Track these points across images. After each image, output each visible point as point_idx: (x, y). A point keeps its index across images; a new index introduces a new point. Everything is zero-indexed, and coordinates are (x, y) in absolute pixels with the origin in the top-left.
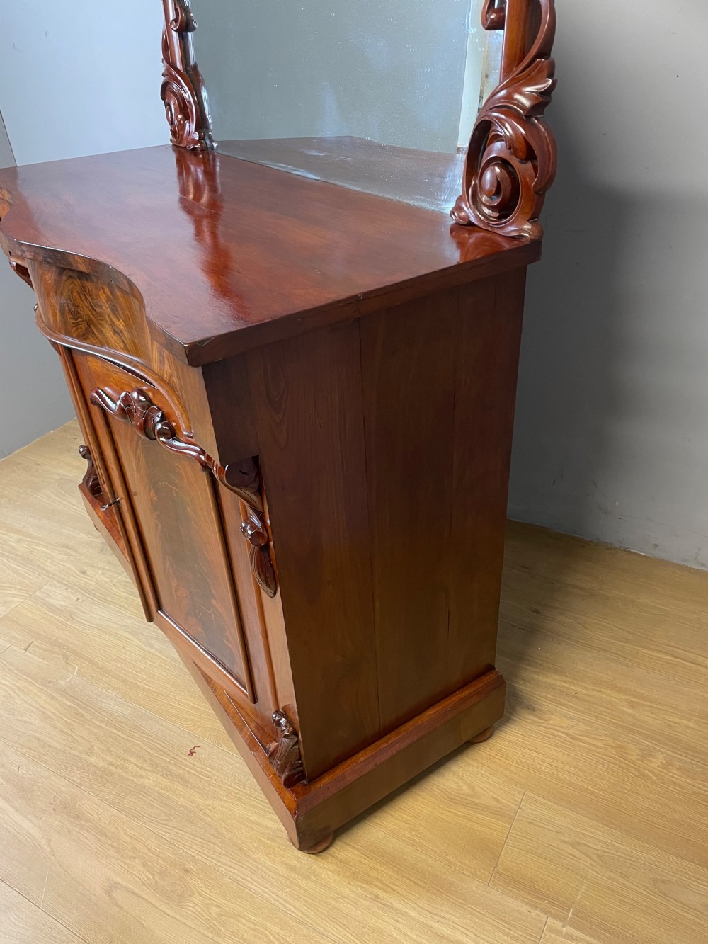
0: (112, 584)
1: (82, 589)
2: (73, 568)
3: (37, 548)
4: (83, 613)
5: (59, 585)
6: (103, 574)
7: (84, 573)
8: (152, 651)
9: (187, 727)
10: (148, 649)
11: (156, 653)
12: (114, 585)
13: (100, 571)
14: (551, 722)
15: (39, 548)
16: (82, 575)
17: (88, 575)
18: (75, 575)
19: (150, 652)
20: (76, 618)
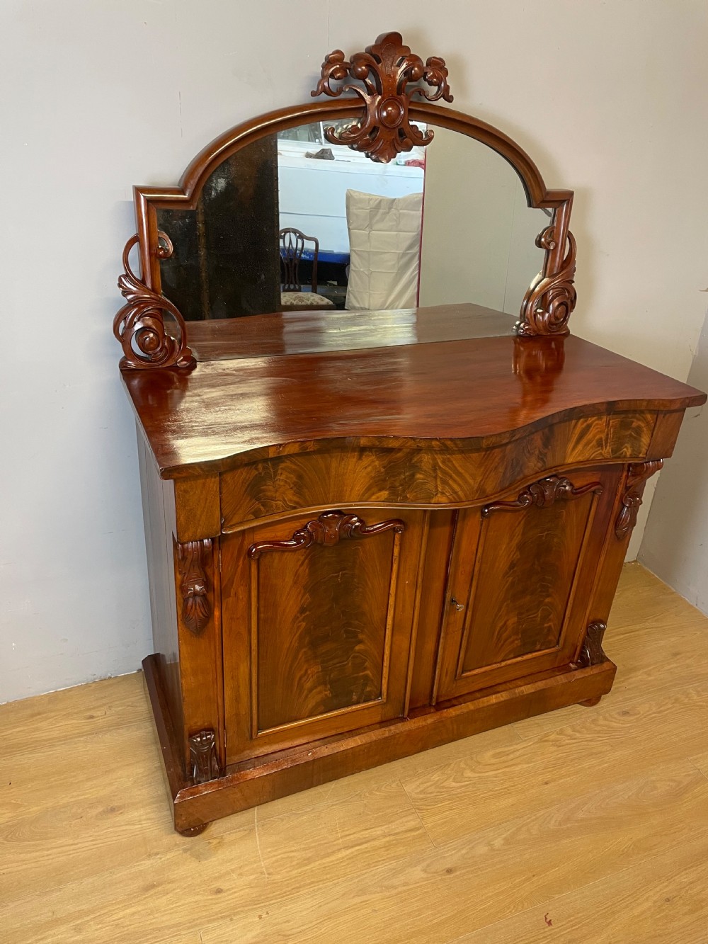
0: (267, 876)
1: (246, 906)
2: (197, 898)
3: (115, 917)
4: (288, 921)
5: (215, 924)
6: (241, 874)
7: (219, 891)
8: (400, 889)
9: (516, 911)
10: (394, 892)
11: (405, 888)
12: (269, 874)
13: (234, 876)
14: (642, 713)
15: (121, 914)
16: (223, 894)
17: (228, 890)
18: (214, 901)
19: (400, 893)
20: (289, 933)
